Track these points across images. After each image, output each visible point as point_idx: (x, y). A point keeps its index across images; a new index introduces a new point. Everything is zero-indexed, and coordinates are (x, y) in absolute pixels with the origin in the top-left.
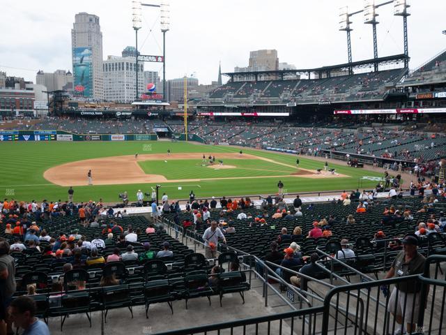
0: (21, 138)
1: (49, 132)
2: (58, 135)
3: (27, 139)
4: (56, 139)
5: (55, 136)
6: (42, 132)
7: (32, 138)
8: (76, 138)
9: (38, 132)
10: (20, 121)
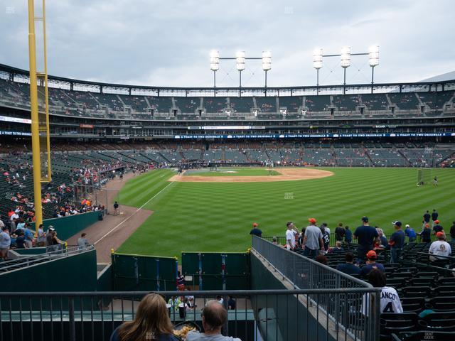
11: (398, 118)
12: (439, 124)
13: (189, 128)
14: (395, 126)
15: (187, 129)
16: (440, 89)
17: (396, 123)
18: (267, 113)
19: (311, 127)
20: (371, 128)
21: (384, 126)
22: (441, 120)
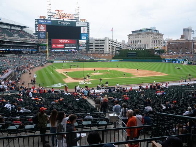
0: (172, 62)
1: (181, 60)
2: (184, 61)
3: (174, 62)
4: (183, 63)
5: (183, 62)
6: (179, 59)
7: (175, 62)
8: (189, 63)
9: (177, 60)
10: (179, 55)
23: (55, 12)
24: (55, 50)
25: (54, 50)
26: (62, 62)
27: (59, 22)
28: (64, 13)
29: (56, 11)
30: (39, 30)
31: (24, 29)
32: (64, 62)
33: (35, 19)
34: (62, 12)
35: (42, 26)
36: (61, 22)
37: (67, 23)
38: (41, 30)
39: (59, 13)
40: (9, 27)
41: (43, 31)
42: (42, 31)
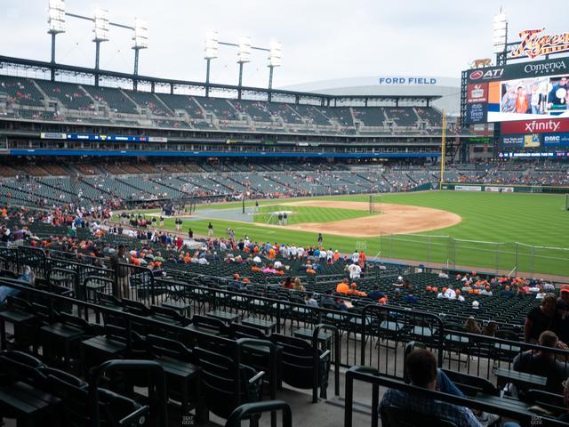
11: (324, 135)
12: (354, 144)
13: (43, 135)
14: (316, 144)
15: (39, 138)
16: (332, 104)
17: (318, 141)
18: (160, 117)
19: (228, 142)
20: (295, 145)
21: (306, 144)
22: (353, 139)
23: (519, 39)
24: (511, 155)
25: (506, 155)
26: (479, 189)
27: (528, 69)
28: (546, 35)
29: (520, 35)
30: (470, 101)
31: (433, 103)
32: (483, 189)
33: (463, 72)
34: (539, 35)
35: (476, 87)
36: (536, 67)
37: (555, 65)
38: (474, 100)
39: (531, 38)
40: (391, 104)
41: (481, 100)
42: (476, 100)
